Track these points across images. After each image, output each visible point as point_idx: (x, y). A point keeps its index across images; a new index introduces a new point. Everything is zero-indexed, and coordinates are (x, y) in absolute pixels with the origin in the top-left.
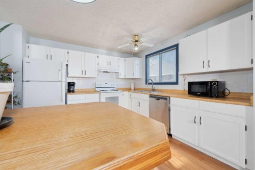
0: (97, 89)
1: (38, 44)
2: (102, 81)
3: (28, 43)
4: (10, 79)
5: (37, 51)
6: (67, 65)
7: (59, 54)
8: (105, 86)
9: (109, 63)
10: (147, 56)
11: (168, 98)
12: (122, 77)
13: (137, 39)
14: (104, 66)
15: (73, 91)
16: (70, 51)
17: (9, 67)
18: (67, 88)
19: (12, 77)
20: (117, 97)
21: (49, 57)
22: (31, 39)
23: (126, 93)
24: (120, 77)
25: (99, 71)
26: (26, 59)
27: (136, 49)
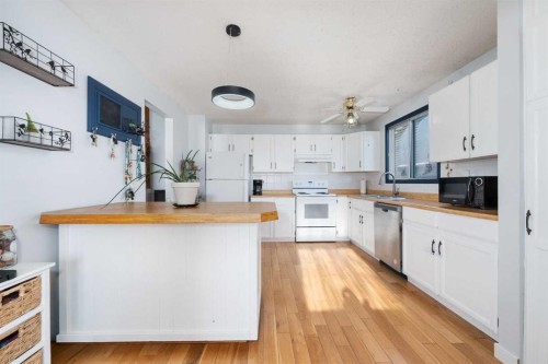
0: (295, 191)
1: (219, 132)
2: (303, 177)
3: (210, 133)
4: (195, 178)
5: (219, 141)
6: (251, 156)
7: (242, 141)
8: (308, 185)
9: (314, 148)
10: (388, 127)
11: (399, 208)
12: (338, 169)
13: (350, 105)
14: (305, 153)
15: (260, 194)
16: (255, 136)
17: (196, 164)
18: (252, 188)
19: (198, 174)
20: (326, 206)
21: (231, 148)
22: (214, 126)
23: (344, 200)
24: (334, 170)
25: (296, 162)
26: (209, 154)
27: (351, 121)
